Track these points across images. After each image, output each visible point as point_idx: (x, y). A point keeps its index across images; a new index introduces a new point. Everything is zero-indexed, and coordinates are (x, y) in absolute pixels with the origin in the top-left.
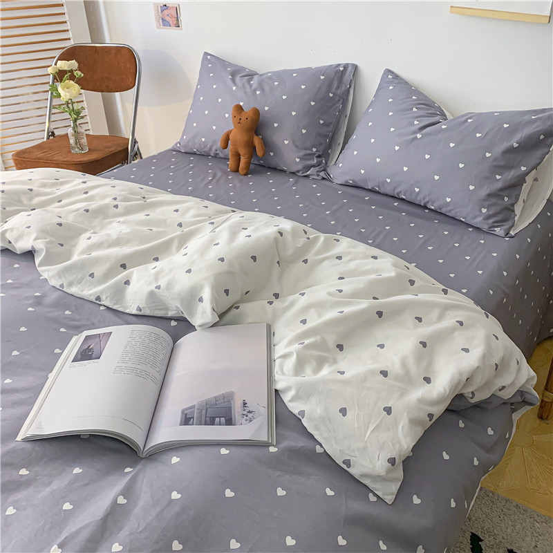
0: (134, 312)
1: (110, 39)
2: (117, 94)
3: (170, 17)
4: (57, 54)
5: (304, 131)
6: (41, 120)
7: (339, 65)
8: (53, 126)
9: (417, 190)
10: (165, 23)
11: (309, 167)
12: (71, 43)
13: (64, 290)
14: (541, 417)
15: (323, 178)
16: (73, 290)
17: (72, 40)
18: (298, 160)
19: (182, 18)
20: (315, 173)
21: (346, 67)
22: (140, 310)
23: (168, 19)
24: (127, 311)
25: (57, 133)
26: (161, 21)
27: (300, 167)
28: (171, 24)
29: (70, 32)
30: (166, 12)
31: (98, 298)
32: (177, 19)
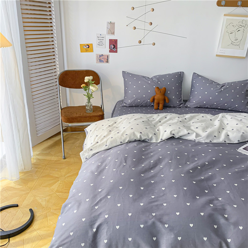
0: (237, 142)
5: (178, 93)
7: (178, 72)
9: (226, 105)
10: (101, 61)
11: (181, 104)
13: (212, 142)
15: (186, 107)
16: (215, 141)
18: (178, 102)
19: (110, 59)
20: (183, 106)
21: (181, 72)
22: (239, 141)
23: (102, 59)
24: (235, 143)
26: (99, 60)
27: (178, 104)
28: (104, 61)
30: (102, 57)
31: (225, 141)
32: (108, 60)
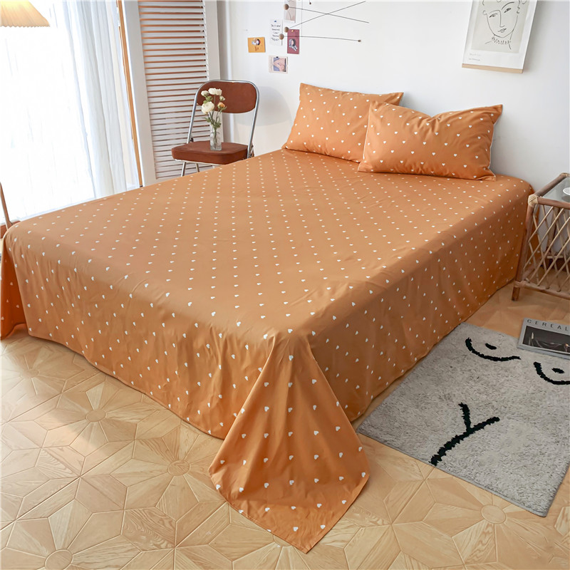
1: (232, 77)
2: (231, 115)
3: (279, 65)
4: (199, 86)
6: (185, 130)
8: (193, 135)
10: (276, 69)
12: (208, 80)
14: (513, 299)
17: (208, 78)
19: (288, 66)
23: (278, 66)
25: (195, 140)
26: (273, 67)
28: (280, 69)
29: (208, 73)
30: (277, 62)
32: (285, 66)
